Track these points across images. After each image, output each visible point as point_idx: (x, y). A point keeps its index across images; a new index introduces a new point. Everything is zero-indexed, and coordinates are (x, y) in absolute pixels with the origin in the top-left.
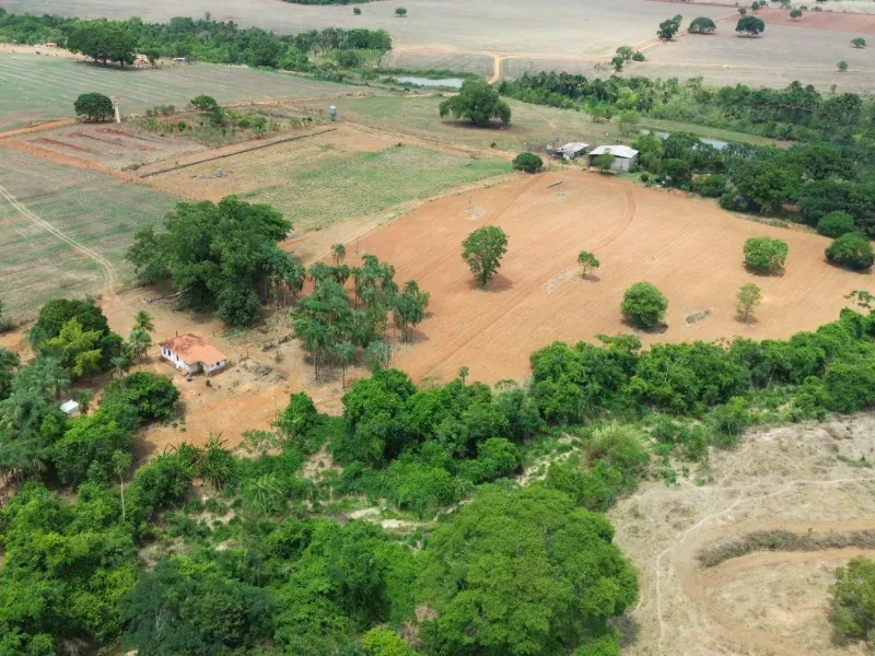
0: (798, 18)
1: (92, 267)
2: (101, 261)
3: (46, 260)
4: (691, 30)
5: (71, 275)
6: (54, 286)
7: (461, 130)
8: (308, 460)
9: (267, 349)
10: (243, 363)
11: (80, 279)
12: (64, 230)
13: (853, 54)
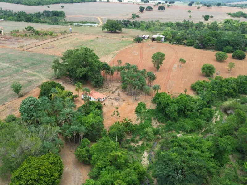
0: (169, 7)
1: (34, 75)
2: (35, 73)
3: (16, 75)
4: (146, 10)
5: (29, 78)
6: (26, 82)
7: (110, 34)
8: (151, 123)
9: (113, 93)
10: (109, 98)
11: (34, 79)
12: (14, 65)
13: (190, 14)
